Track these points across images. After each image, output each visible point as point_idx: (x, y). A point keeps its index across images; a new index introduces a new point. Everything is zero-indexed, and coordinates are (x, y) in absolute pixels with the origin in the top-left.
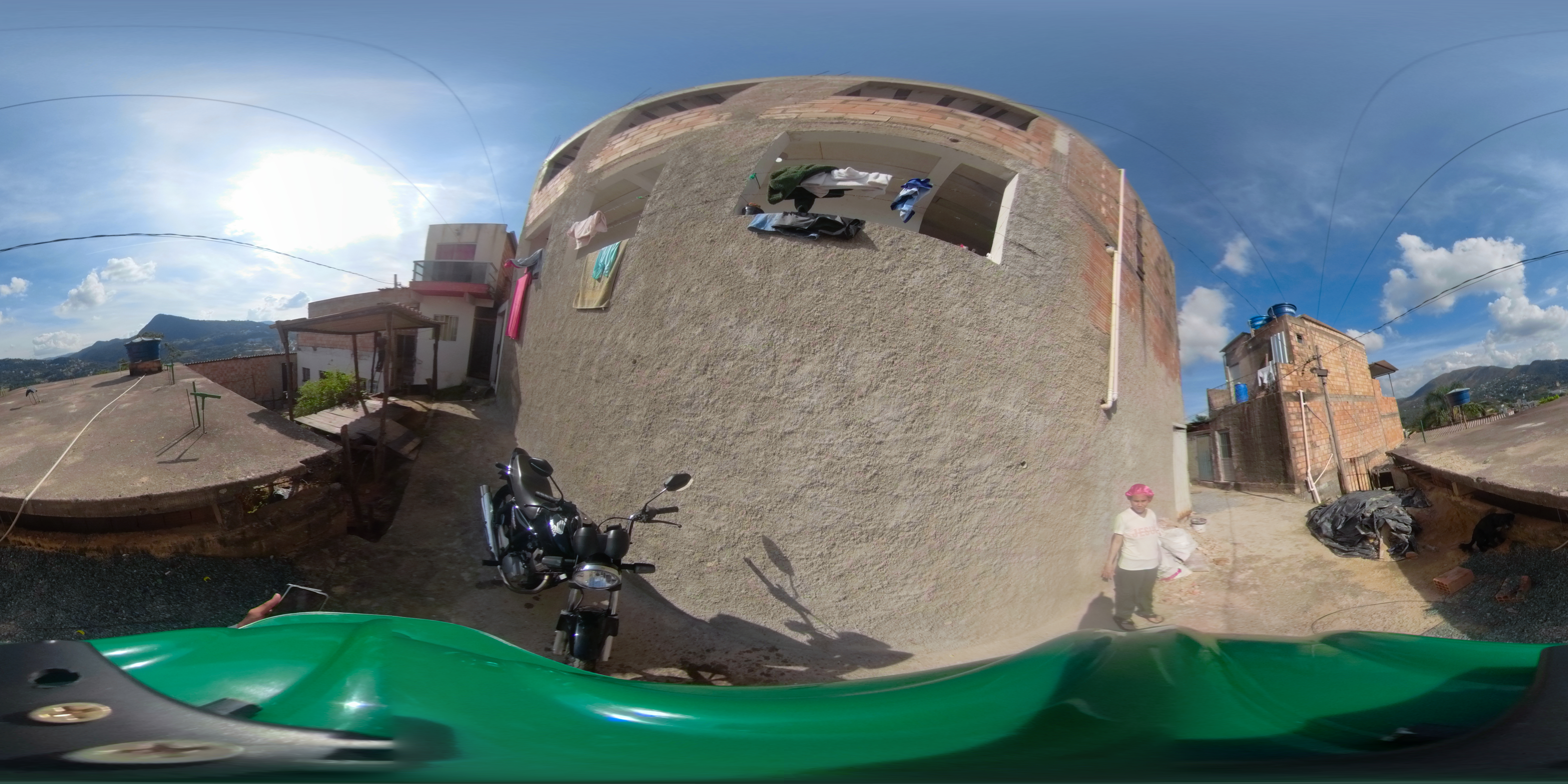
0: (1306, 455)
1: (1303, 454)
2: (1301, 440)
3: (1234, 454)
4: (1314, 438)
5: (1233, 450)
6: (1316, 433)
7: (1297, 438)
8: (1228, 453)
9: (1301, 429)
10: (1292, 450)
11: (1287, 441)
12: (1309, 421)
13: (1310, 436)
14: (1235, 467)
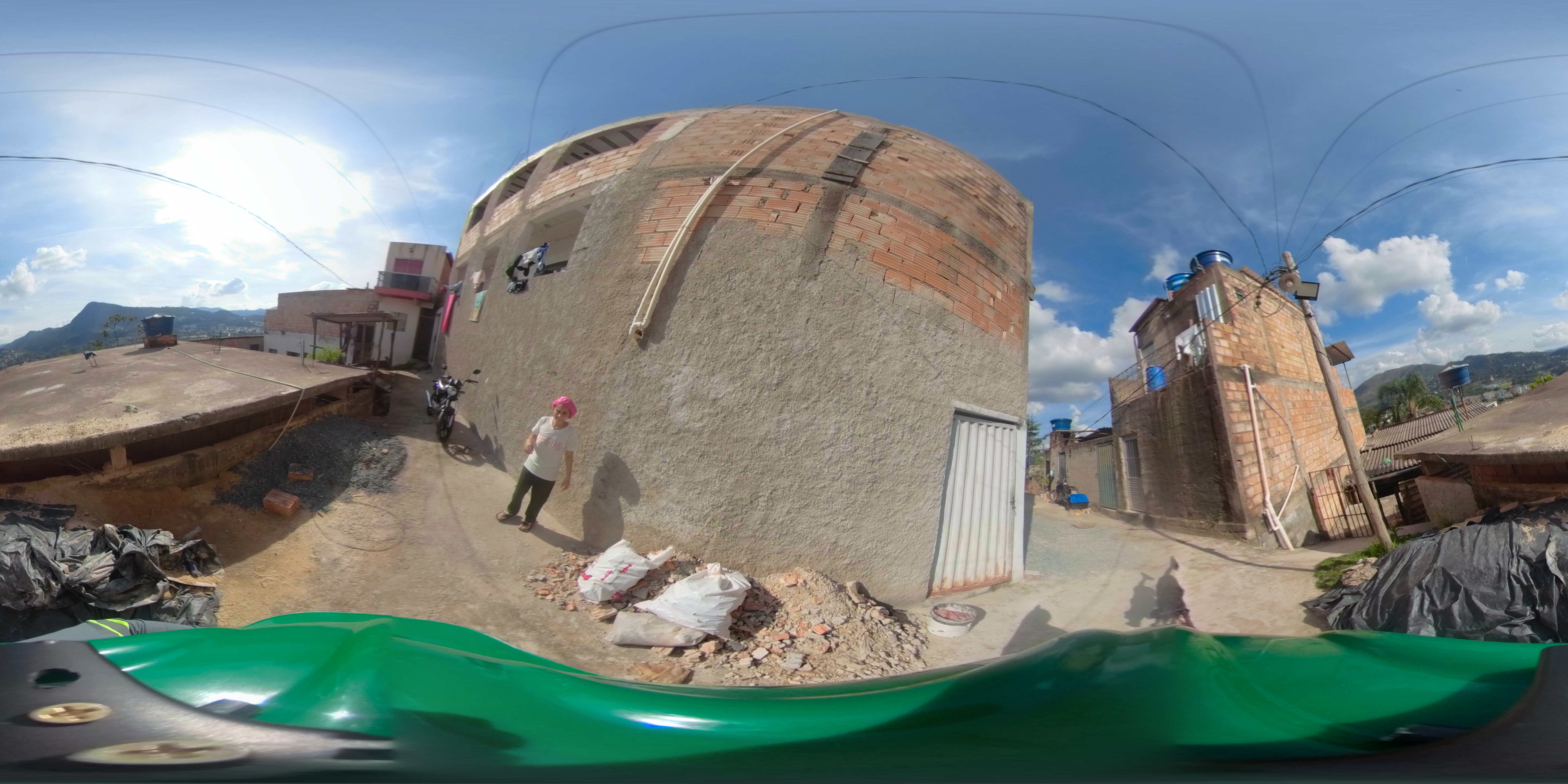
0: (1260, 472)
1: (1255, 470)
2: (1251, 447)
3: (1143, 472)
4: (1270, 442)
5: (1143, 465)
6: (1273, 434)
7: (1243, 443)
8: (1135, 470)
9: (1250, 428)
10: (1236, 466)
11: (1227, 450)
12: (1262, 415)
13: (1264, 439)
14: (1146, 491)
